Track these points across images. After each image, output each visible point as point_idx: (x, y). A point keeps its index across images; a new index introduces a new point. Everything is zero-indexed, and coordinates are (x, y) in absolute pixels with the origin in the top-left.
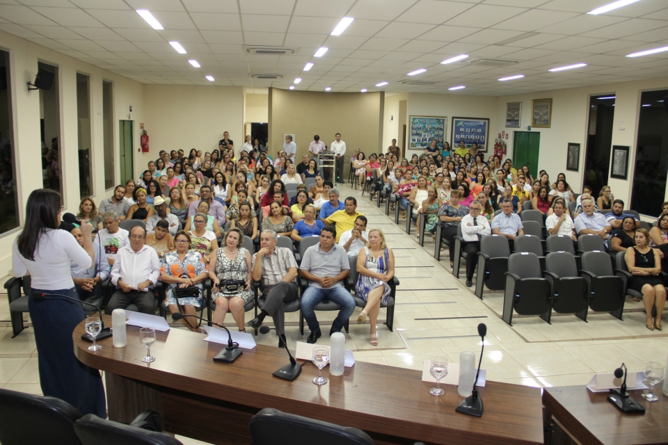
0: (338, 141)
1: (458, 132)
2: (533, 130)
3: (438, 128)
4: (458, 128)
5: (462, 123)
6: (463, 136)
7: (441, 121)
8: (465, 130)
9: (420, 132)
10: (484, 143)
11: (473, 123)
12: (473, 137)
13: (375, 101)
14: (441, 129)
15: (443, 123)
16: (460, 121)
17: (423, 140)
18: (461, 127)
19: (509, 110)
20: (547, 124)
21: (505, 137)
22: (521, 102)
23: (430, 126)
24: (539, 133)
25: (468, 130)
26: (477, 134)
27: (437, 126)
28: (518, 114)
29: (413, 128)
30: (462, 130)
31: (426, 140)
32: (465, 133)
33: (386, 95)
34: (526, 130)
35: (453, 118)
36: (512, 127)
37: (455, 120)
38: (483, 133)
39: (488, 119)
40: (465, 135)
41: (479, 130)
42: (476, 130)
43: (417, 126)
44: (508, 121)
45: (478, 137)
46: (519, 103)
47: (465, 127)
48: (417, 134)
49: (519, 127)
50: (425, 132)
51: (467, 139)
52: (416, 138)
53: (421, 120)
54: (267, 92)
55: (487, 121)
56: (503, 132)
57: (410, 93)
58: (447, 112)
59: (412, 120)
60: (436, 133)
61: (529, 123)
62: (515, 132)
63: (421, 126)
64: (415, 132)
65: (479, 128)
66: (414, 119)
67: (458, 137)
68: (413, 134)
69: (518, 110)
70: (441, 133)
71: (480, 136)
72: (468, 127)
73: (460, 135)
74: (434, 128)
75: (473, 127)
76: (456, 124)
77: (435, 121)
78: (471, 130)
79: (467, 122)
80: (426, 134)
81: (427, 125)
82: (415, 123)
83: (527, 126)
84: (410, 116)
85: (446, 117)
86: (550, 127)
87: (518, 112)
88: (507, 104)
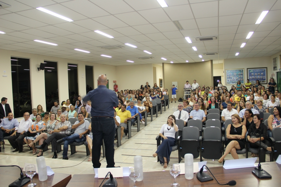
0: (195, 83)
1: (251, 75)
3: (240, 74)
5: (252, 71)
6: (253, 77)
7: (242, 71)
8: (254, 74)
9: (231, 76)
10: (265, 80)
11: (257, 70)
12: (259, 77)
14: (241, 74)
15: (243, 72)
16: (251, 70)
17: (233, 80)
18: (252, 72)
19: (274, 62)
21: (273, 75)
22: (277, 57)
23: (236, 74)
26: (261, 75)
27: (239, 73)
28: (276, 64)
29: (228, 75)
31: (234, 80)
32: (254, 75)
33: (213, 61)
35: (247, 69)
36: (275, 70)
37: (248, 70)
38: (264, 75)
41: (262, 74)
42: (260, 73)
44: (274, 67)
45: (261, 77)
46: (276, 58)
47: (254, 72)
48: (230, 78)
49: (277, 70)
50: (234, 76)
51: (256, 78)
52: (229, 80)
53: (231, 71)
54: (162, 65)
55: (266, 69)
56: (273, 73)
57: (225, 59)
58: (244, 66)
60: (239, 76)
62: (277, 72)
63: (231, 74)
65: (262, 72)
66: (228, 71)
67: (251, 77)
68: (228, 78)
70: (242, 76)
71: (263, 76)
72: (256, 72)
73: (252, 77)
74: (238, 74)
75: (258, 72)
76: (249, 72)
77: (238, 71)
78: (257, 74)
79: (255, 70)
80: (234, 77)
81: (234, 73)
82: (228, 73)
83: (279, 69)
84: (225, 70)
85: (243, 69)
87: (276, 62)
88: (273, 59)
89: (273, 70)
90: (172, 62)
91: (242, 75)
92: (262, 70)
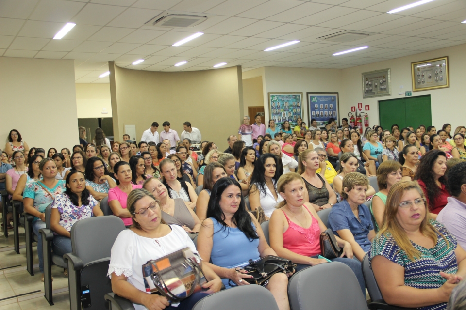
1: (313, 109)
2: (414, 94)
3: (295, 105)
4: (313, 104)
5: (315, 98)
6: (318, 113)
7: (298, 97)
8: (319, 106)
9: (280, 111)
12: (326, 113)
13: (232, 77)
14: (299, 107)
15: (299, 99)
16: (314, 97)
18: (315, 102)
21: (363, 108)
22: (390, 69)
24: (429, 96)
25: (321, 106)
26: (329, 109)
27: (294, 103)
29: (273, 107)
30: (316, 106)
32: (319, 109)
34: (404, 96)
35: (308, 93)
36: (375, 97)
37: (310, 95)
38: (335, 108)
39: (337, 93)
40: (320, 111)
41: (331, 105)
42: (329, 105)
43: (276, 104)
44: (366, 91)
45: (330, 113)
46: (388, 69)
47: (319, 103)
48: (277, 114)
49: (389, 95)
50: (284, 110)
52: (276, 118)
53: (280, 98)
55: (336, 95)
56: (359, 104)
57: (266, 67)
58: (302, 86)
59: (271, 98)
60: (295, 111)
61: (409, 88)
62: (379, 102)
63: (280, 104)
64: (274, 111)
65: (331, 103)
66: (273, 96)
67: (314, 113)
68: (273, 114)
69: (385, 77)
70: (298, 110)
71: (332, 111)
72: (322, 102)
73: (315, 111)
74: (292, 105)
75: (325, 102)
76: (311, 101)
77: (292, 98)
78: (324, 106)
79: (320, 97)
80: (285, 113)
81: (285, 102)
82: (273, 102)
83: (404, 92)
84: (269, 93)
85: (301, 93)
86: (449, 87)
87: (384, 80)
88: (363, 74)
89: (364, 98)
92: (331, 97)
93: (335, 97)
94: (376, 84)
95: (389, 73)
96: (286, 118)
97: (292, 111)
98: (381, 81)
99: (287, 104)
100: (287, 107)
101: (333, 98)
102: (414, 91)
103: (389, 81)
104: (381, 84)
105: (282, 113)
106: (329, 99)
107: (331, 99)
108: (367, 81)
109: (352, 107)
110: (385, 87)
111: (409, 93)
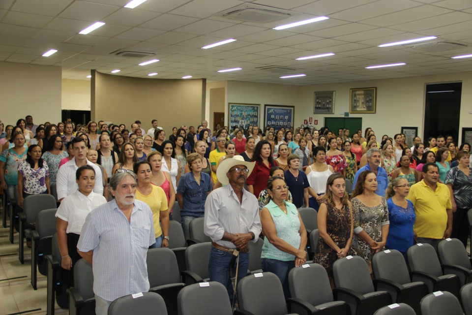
1: (269, 119)
2: (351, 116)
3: (253, 115)
4: (269, 115)
5: (272, 110)
6: (273, 123)
7: (256, 108)
8: (275, 117)
9: (238, 119)
11: (279, 110)
13: (197, 87)
15: (257, 111)
16: (271, 109)
18: (271, 114)
19: (318, 98)
20: (371, 109)
21: (313, 123)
22: (335, 91)
23: (246, 114)
24: (361, 118)
25: (277, 117)
26: (284, 120)
27: (252, 113)
28: (330, 102)
29: (232, 116)
30: (273, 116)
32: (275, 120)
33: (207, 82)
34: (342, 116)
35: (266, 105)
36: (323, 113)
37: (267, 107)
38: (289, 120)
39: (294, 107)
40: (275, 121)
41: (287, 117)
42: (284, 117)
43: (235, 113)
44: (316, 108)
46: (334, 91)
47: (275, 114)
48: (235, 121)
49: (333, 114)
50: (242, 119)
51: (277, 125)
52: (234, 125)
53: (239, 108)
55: (292, 109)
56: (311, 119)
57: (228, 81)
58: (261, 99)
59: (231, 108)
60: (252, 120)
61: (347, 109)
62: (326, 118)
63: (239, 113)
64: (233, 119)
65: (286, 115)
66: (233, 106)
67: (269, 123)
68: (232, 122)
69: (331, 97)
70: (255, 119)
71: (287, 122)
72: (278, 114)
73: (271, 122)
74: (249, 115)
75: (281, 114)
76: (268, 111)
77: (250, 108)
78: (280, 117)
79: (277, 109)
80: (243, 121)
81: (243, 112)
82: (233, 111)
83: (343, 112)
84: (229, 104)
85: (259, 105)
86: (375, 113)
87: (330, 100)
88: (315, 92)
89: (314, 113)
90: (116, 72)
91: (256, 117)
92: (287, 110)
93: (291, 110)
94: (324, 103)
95: (334, 95)
96: (243, 125)
97: (249, 120)
98: (328, 101)
99: (245, 114)
100: (245, 116)
101: (289, 111)
102: (351, 113)
103: (334, 102)
104: (328, 103)
105: (240, 121)
106: (286, 111)
107: (287, 111)
108: (318, 99)
109: (305, 120)
110: (330, 106)
111: (347, 114)
